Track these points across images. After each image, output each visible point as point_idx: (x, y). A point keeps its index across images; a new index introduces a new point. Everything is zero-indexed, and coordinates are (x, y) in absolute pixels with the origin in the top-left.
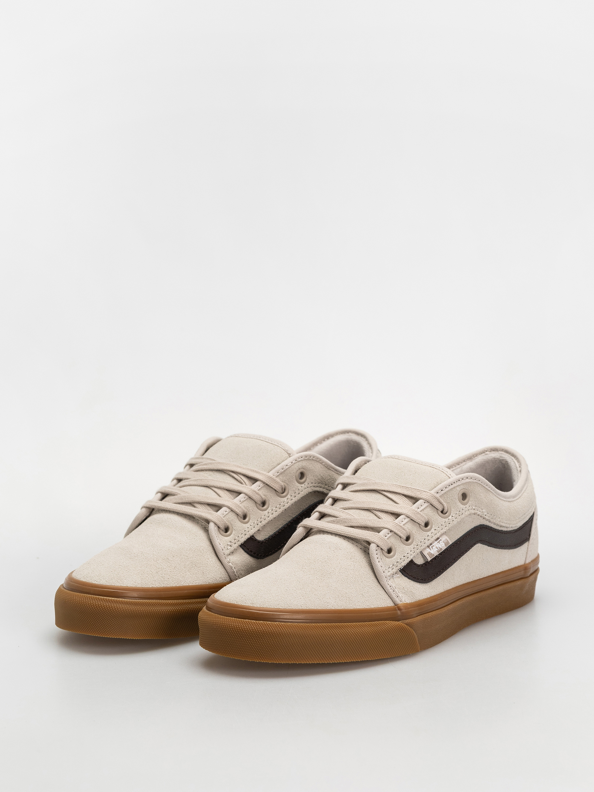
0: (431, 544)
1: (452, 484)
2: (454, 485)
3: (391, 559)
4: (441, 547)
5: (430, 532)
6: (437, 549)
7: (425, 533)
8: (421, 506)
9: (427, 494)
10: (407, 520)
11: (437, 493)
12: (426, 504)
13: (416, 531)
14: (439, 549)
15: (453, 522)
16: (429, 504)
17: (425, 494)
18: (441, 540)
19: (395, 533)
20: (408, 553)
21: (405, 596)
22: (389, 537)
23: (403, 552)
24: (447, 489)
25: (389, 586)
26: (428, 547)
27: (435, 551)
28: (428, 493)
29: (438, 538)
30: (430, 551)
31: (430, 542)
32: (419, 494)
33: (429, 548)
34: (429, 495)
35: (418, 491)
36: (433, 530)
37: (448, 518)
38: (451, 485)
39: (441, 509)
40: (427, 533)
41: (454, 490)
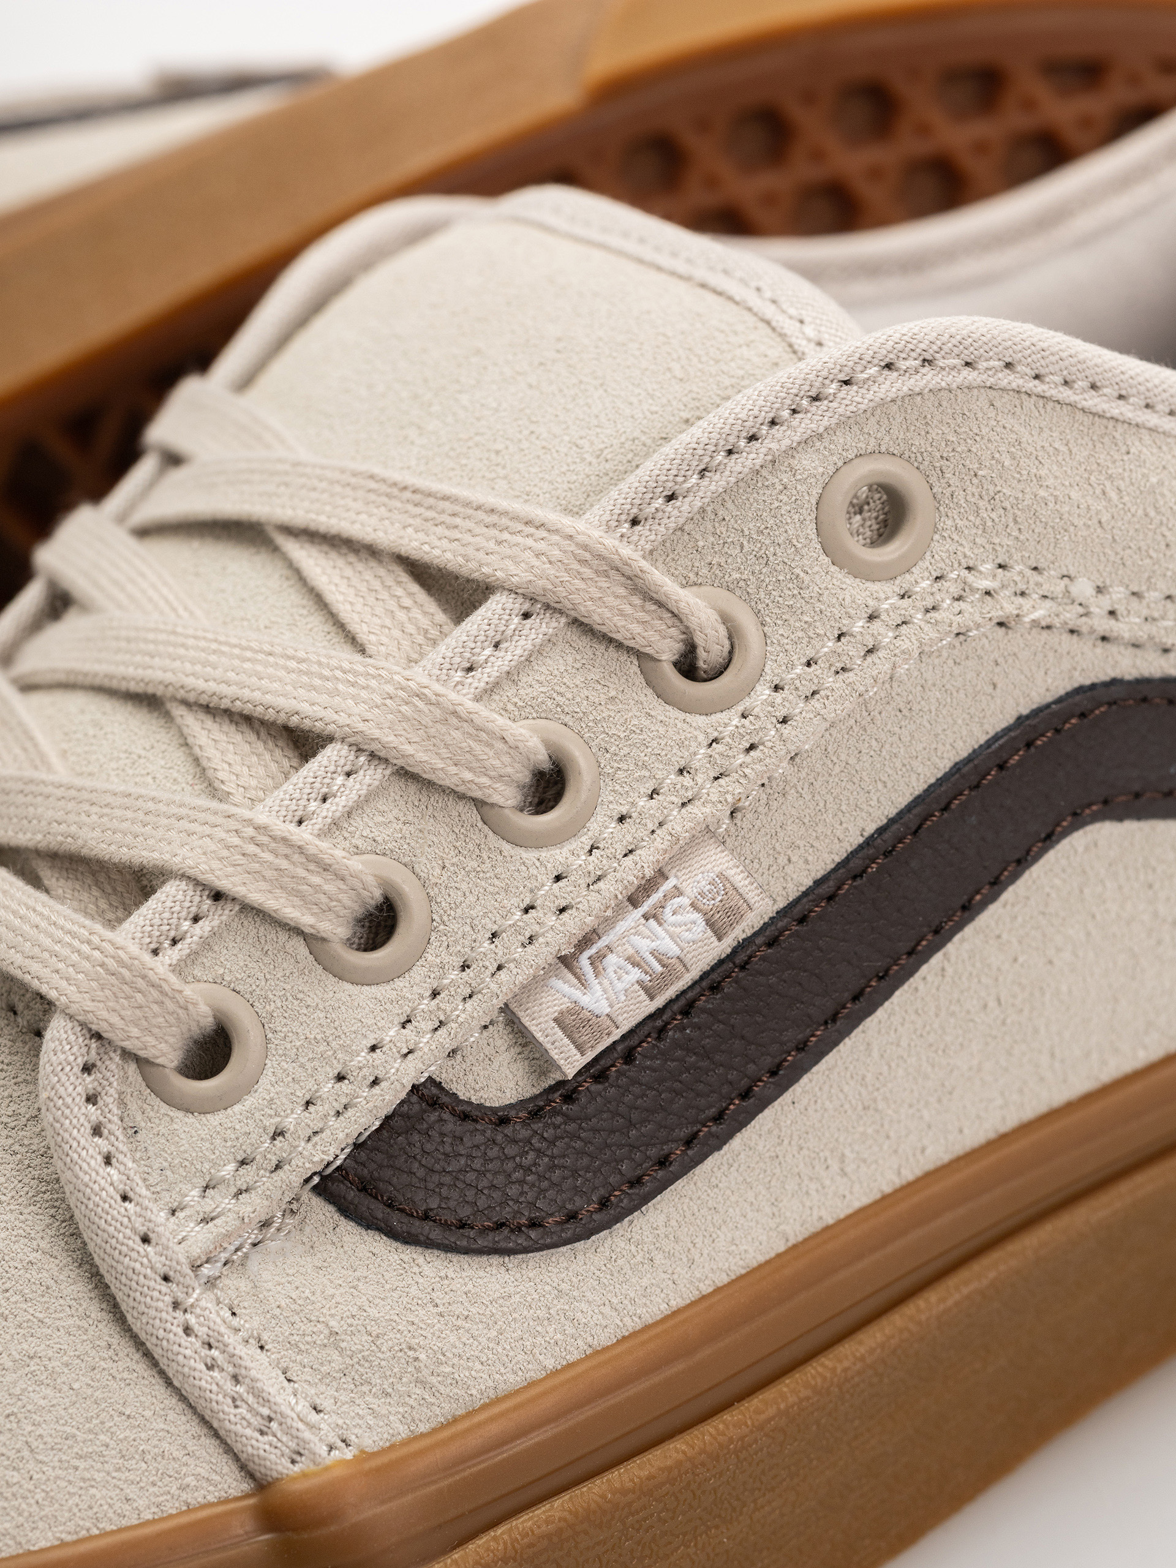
0: (585, 942)
1: (753, 438)
2: (775, 441)
3: (214, 1120)
4: (675, 950)
5: (574, 844)
6: (636, 974)
7: (530, 855)
8: (496, 646)
9: (541, 546)
10: (370, 777)
11: (635, 522)
12: (543, 627)
13: (451, 858)
14: (659, 968)
15: (786, 730)
16: (563, 620)
17: (530, 542)
18: (678, 892)
19: (249, 910)
20: (373, 1048)
21: (343, 1397)
22: (206, 944)
23: (323, 1047)
24: (715, 484)
25: (190, 1347)
26: (566, 961)
27: (620, 986)
28: (555, 538)
29: (648, 887)
30: (577, 994)
31: (573, 924)
32: (491, 545)
33: (570, 976)
34: (556, 553)
35: (494, 518)
36: (602, 825)
37: (740, 708)
38: (742, 443)
39: (668, 649)
40: (544, 854)
41: (772, 479)
